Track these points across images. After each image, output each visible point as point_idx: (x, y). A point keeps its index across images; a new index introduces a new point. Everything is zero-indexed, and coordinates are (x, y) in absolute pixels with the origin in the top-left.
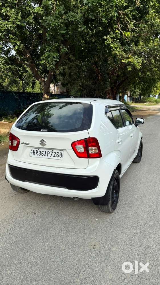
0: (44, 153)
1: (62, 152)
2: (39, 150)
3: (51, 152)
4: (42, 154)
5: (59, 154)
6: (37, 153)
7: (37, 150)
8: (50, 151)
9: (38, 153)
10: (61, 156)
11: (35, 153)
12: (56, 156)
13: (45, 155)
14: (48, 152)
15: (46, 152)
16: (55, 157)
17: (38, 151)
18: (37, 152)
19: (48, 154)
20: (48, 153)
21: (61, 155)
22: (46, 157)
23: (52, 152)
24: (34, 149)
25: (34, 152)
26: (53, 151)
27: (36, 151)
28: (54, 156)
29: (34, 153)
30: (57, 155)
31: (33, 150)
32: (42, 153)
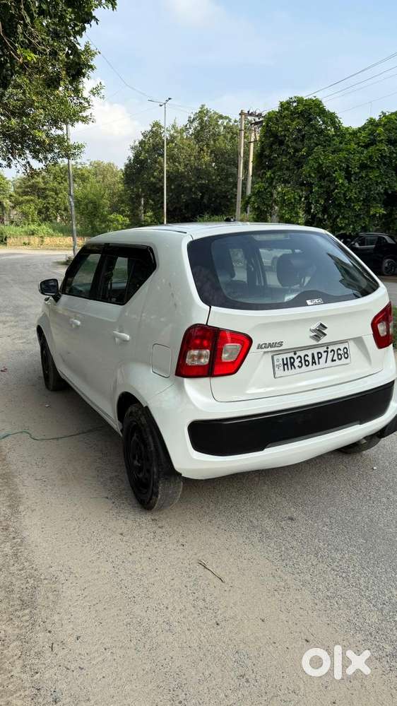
0: (310, 359)
1: (346, 345)
2: (295, 354)
3: (325, 352)
4: (307, 363)
5: (341, 352)
6: (292, 364)
7: (292, 355)
8: (322, 350)
9: (297, 363)
10: (346, 356)
11: (287, 364)
12: (335, 358)
13: (314, 363)
14: (318, 353)
15: (313, 354)
16: (335, 360)
17: (295, 357)
18: (292, 360)
19: (319, 358)
20: (320, 356)
21: (347, 353)
22: (317, 366)
23: (327, 352)
24: (284, 356)
25: (285, 362)
26: (327, 348)
27: (290, 358)
28: (333, 360)
29: (286, 366)
30: (338, 355)
31: (283, 359)
32: (305, 361)
